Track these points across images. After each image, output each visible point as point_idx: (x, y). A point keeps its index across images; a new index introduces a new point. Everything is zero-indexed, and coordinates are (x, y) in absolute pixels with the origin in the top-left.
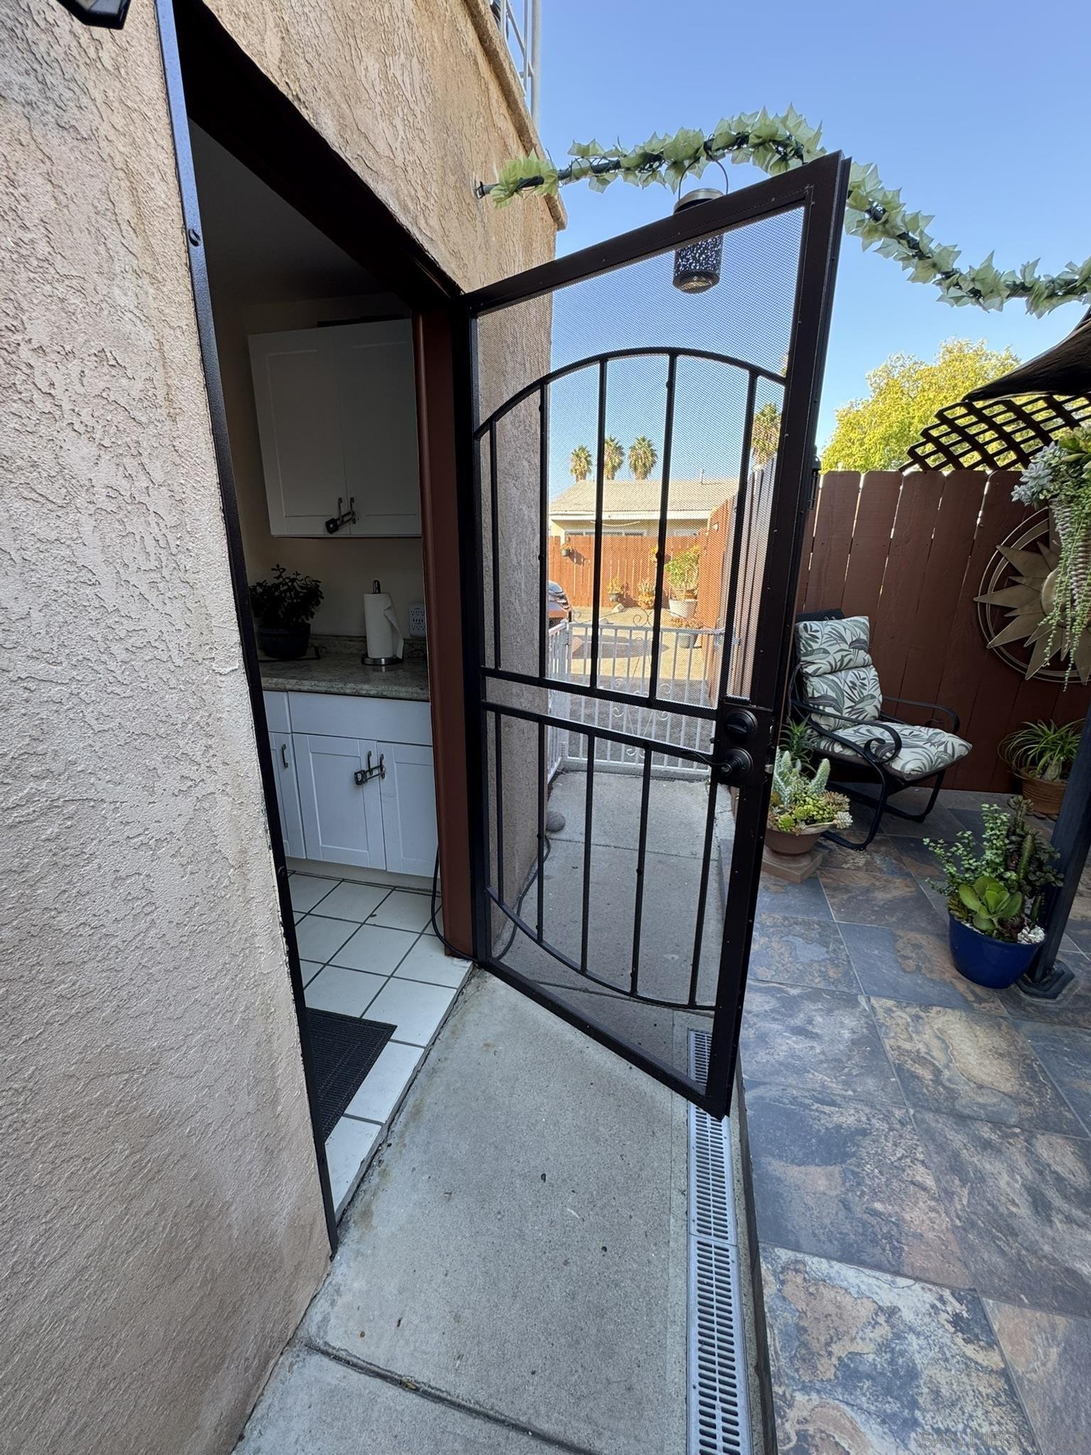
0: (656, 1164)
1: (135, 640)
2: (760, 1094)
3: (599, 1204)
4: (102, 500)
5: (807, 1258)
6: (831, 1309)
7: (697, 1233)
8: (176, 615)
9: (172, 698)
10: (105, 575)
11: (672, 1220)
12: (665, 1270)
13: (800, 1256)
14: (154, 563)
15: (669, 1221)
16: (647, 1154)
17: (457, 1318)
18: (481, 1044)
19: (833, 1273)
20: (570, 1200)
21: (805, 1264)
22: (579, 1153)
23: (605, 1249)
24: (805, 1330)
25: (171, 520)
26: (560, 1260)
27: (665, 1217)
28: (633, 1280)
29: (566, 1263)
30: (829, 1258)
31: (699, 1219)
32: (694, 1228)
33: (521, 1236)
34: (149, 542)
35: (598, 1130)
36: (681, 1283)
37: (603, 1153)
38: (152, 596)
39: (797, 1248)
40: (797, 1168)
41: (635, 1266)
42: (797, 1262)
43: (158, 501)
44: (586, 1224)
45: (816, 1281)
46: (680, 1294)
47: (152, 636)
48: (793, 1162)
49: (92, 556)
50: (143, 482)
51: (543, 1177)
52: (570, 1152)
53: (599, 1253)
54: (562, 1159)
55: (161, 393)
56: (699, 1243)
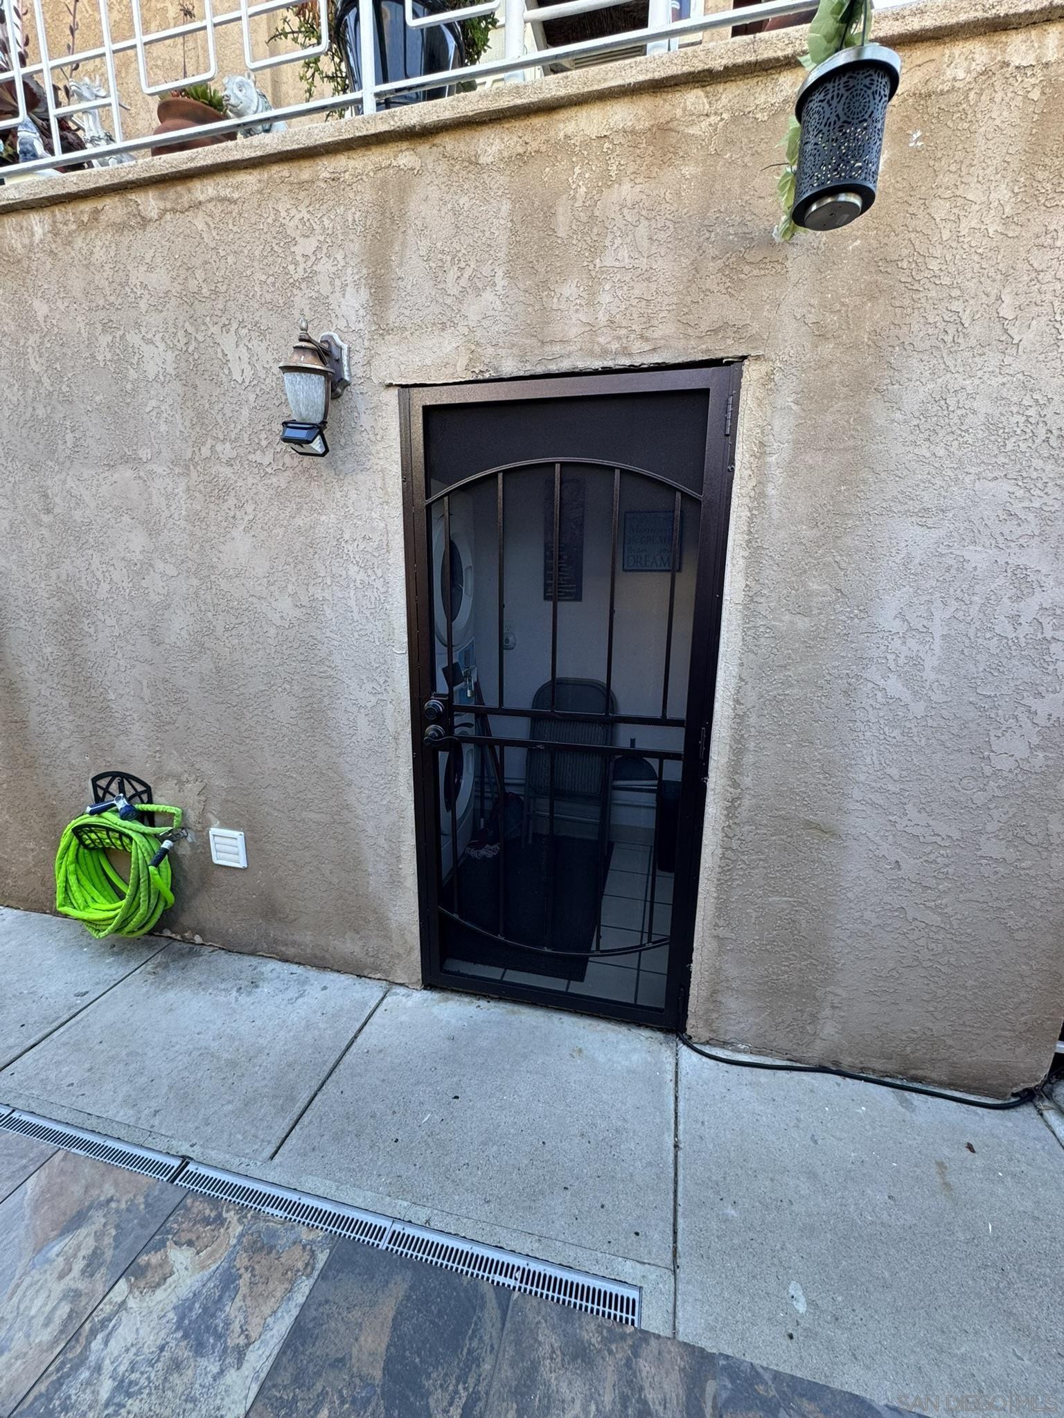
0: (457, 1197)
1: (362, 633)
2: (488, 1305)
3: (429, 1140)
4: (358, 584)
5: (312, 1281)
6: (271, 1286)
7: (392, 1230)
8: (379, 626)
9: (374, 656)
10: (355, 609)
11: (405, 1204)
12: (371, 1188)
13: (316, 1273)
14: (373, 606)
15: (405, 1200)
16: (467, 1190)
17: (380, 1051)
18: (580, 1046)
19: (292, 1304)
20: (436, 1117)
21: (308, 1276)
22: (473, 1125)
23: (397, 1141)
24: (269, 1253)
25: (382, 590)
26: (396, 1109)
27: (409, 1196)
28: (371, 1160)
29: (394, 1112)
30: (304, 1308)
31: (404, 1235)
32: (398, 1227)
33: (418, 1083)
34: (373, 599)
35: (494, 1144)
36: (359, 1202)
37: (471, 1147)
38: (371, 618)
39: (323, 1276)
40: (391, 1315)
41: (380, 1163)
42: (313, 1269)
43: (378, 584)
44: (417, 1128)
45: (292, 1282)
46: (353, 1199)
47: (368, 632)
48: (399, 1312)
49: (352, 603)
50: (373, 578)
51: (457, 1097)
52: (474, 1119)
53: (394, 1137)
54: (469, 1112)
55: (385, 544)
56: (385, 1229)
